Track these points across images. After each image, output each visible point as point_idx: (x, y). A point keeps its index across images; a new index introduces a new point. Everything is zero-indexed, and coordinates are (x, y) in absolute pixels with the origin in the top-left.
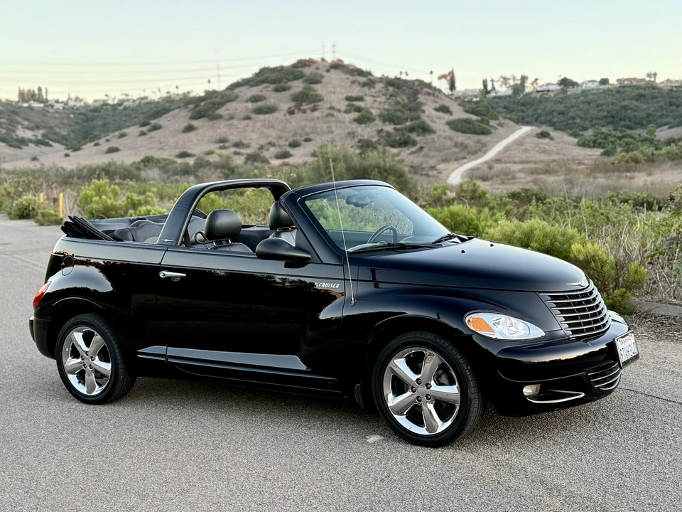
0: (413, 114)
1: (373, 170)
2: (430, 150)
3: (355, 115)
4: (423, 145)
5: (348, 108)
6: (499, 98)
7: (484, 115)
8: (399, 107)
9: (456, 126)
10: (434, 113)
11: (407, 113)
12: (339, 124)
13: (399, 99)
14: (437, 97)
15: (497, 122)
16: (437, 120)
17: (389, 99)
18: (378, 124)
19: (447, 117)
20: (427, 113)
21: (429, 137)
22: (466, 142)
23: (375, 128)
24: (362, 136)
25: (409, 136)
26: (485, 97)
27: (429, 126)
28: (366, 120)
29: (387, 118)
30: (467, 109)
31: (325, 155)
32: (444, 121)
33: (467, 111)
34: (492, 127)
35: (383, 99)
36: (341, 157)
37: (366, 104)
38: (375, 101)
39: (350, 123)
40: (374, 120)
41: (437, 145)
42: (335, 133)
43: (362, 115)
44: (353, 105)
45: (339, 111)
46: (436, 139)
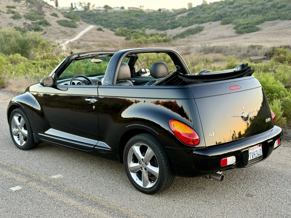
0: (41, 16)
1: (30, 42)
2: (49, 34)
3: (12, 15)
4: (46, 31)
5: (8, 11)
6: (79, 12)
7: (73, 19)
8: (33, 13)
9: (60, 23)
10: (50, 16)
11: (37, 16)
12: (4, 19)
13: (33, 9)
14: (51, 9)
15: (79, 22)
16: (52, 20)
17: (28, 8)
18: (24, 20)
19: (57, 19)
20: (47, 16)
21: (49, 27)
22: (66, 31)
23: (22, 22)
24: (16, 25)
25: (39, 27)
26: (72, 11)
27: (48, 22)
28: (17, 18)
29: (28, 17)
30: (65, 16)
31: (4, 34)
32: (55, 20)
33: (65, 17)
34: (77, 24)
35: (25, 8)
36: (13, 35)
37: (17, 10)
38: (21, 9)
39: (9, 18)
40: (21, 18)
41: (53, 31)
42: (2, 23)
43: (15, 15)
44: (10, 10)
45: (4, 13)
46: (52, 29)
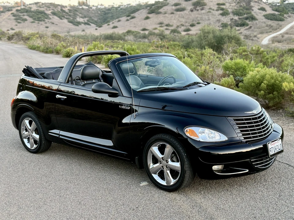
0: (248, 11)
1: (226, 38)
2: (254, 28)
3: (221, 12)
4: (252, 26)
5: (218, 9)
6: (290, 4)
7: (282, 12)
8: (242, 8)
9: (268, 17)
10: (258, 11)
11: (245, 11)
12: (213, 16)
13: (242, 4)
14: (260, 3)
15: (288, 15)
16: (259, 14)
17: (237, 4)
18: (231, 16)
19: (264, 13)
20: (254, 11)
21: (255, 22)
22: (272, 24)
23: (229, 18)
24: (223, 21)
25: (245, 22)
26: (283, 3)
27: (255, 17)
28: (226, 14)
29: (236, 13)
30: (274, 9)
31: (204, 31)
32: (262, 15)
33: (273, 10)
34: (285, 17)
35: (234, 4)
36: (211, 31)
37: (226, 7)
38: (230, 5)
39: (218, 15)
40: (229, 14)
41: (258, 26)
42: (211, 20)
43: (224, 12)
44: (220, 7)
45: (214, 10)
46: (258, 23)
